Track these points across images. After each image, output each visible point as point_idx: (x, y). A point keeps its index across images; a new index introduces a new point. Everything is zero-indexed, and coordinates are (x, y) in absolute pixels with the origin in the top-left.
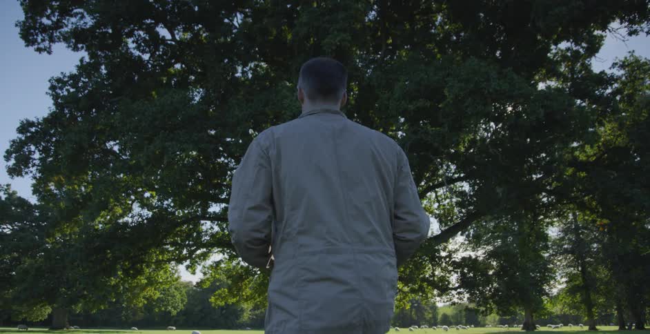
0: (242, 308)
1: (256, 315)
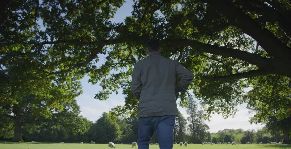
0: (117, 133)
1: (124, 137)
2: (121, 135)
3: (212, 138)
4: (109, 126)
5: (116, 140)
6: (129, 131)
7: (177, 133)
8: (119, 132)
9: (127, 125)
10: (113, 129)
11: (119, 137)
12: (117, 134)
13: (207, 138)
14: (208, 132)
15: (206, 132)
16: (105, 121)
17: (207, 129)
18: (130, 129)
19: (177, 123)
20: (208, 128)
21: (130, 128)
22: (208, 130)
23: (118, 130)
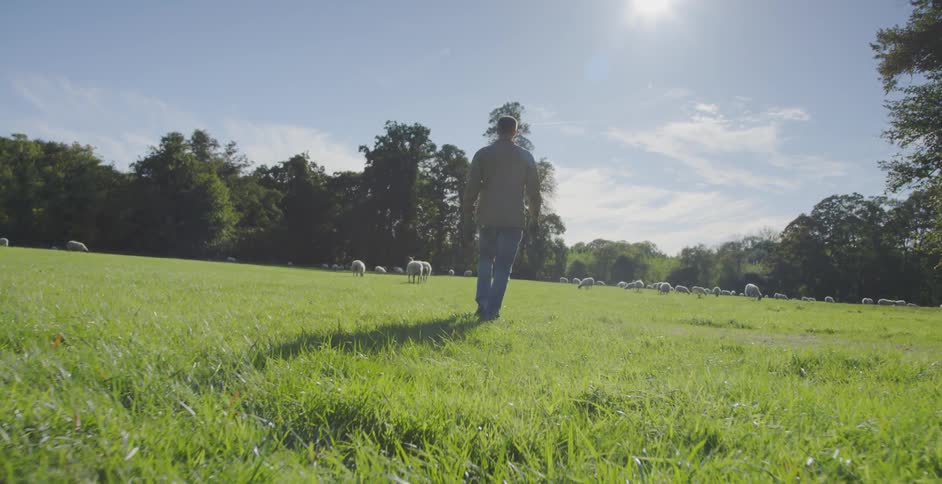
2: (236, 226)
3: (568, 265)
4: (187, 188)
5: (215, 243)
6: (269, 215)
7: (448, 238)
8: (228, 215)
9: (263, 191)
10: (203, 199)
11: (226, 235)
12: (220, 224)
13: (552, 262)
14: (557, 241)
15: (550, 242)
16: (171, 168)
17: (555, 230)
18: (274, 207)
19: (453, 199)
20: (561, 228)
21: (276, 204)
22: (558, 233)
23: (221, 208)
